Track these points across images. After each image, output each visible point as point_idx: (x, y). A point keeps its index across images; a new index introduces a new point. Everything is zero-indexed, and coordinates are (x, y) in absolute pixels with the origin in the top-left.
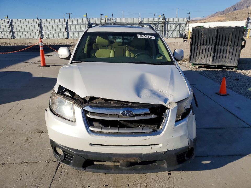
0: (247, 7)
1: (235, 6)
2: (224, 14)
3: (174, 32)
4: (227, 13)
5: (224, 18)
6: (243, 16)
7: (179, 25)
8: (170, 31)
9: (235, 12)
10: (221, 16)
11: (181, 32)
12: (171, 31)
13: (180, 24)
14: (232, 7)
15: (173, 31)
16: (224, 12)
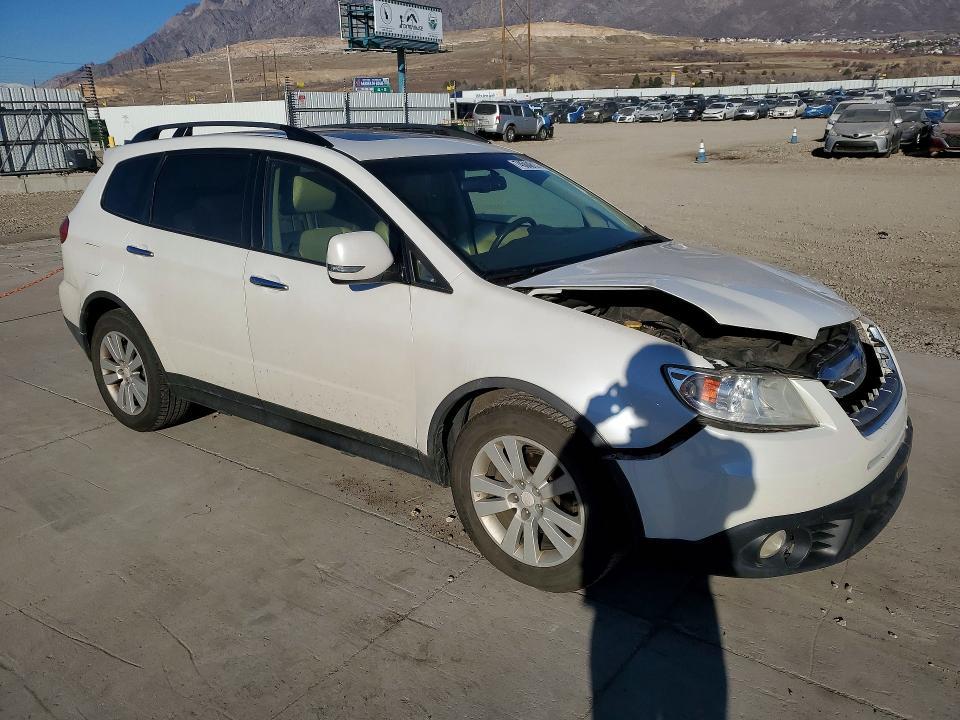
0: (189, 54)
1: (144, 46)
2: (117, 76)
3: (39, 148)
4: (127, 72)
5: (120, 91)
6: (183, 83)
7: (53, 119)
8: (19, 143)
9: (154, 69)
10: (104, 80)
11: (73, 147)
12: (25, 143)
13: (58, 112)
14: (136, 50)
15: (34, 143)
16: (110, 65)
